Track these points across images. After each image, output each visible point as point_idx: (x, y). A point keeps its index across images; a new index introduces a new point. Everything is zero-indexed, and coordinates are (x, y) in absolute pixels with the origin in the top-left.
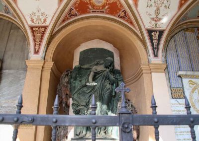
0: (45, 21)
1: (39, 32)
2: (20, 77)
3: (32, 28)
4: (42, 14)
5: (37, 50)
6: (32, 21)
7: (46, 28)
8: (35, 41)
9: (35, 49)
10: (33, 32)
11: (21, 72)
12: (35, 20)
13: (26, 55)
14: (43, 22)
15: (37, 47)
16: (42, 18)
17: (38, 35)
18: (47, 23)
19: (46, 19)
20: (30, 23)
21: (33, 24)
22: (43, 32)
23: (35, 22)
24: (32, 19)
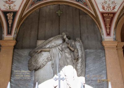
0: (114, 8)
1: (108, 17)
2: (100, 55)
3: (102, 14)
4: (112, 2)
5: (108, 32)
6: (103, 8)
7: (114, 14)
8: (105, 25)
9: (107, 32)
10: (103, 17)
11: (100, 51)
12: (106, 8)
13: (99, 37)
14: (112, 9)
15: (108, 30)
16: (112, 6)
17: (108, 20)
18: (115, 10)
19: (115, 7)
20: (101, 10)
21: (104, 11)
22: (112, 17)
23: (105, 9)
24: (103, 6)
